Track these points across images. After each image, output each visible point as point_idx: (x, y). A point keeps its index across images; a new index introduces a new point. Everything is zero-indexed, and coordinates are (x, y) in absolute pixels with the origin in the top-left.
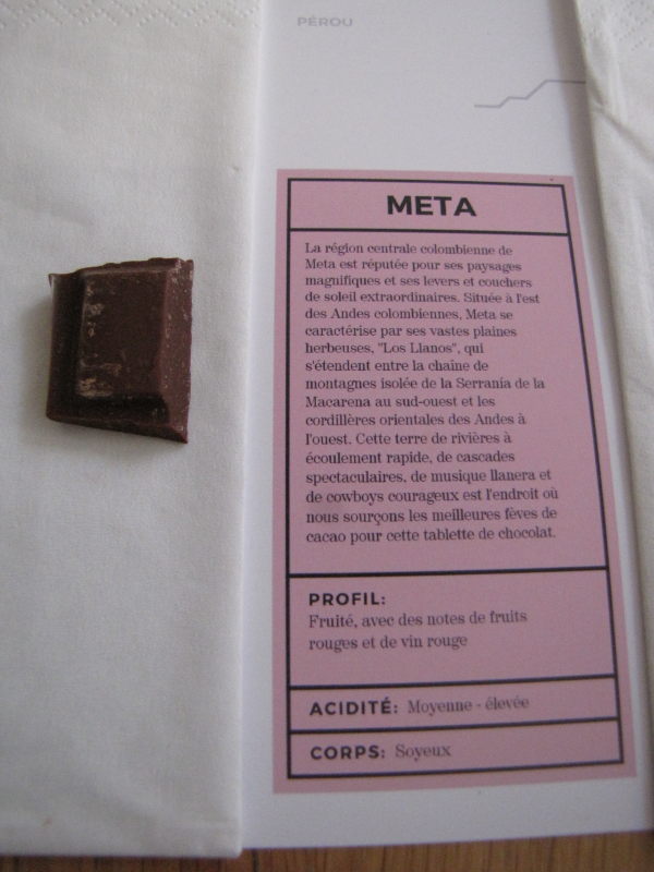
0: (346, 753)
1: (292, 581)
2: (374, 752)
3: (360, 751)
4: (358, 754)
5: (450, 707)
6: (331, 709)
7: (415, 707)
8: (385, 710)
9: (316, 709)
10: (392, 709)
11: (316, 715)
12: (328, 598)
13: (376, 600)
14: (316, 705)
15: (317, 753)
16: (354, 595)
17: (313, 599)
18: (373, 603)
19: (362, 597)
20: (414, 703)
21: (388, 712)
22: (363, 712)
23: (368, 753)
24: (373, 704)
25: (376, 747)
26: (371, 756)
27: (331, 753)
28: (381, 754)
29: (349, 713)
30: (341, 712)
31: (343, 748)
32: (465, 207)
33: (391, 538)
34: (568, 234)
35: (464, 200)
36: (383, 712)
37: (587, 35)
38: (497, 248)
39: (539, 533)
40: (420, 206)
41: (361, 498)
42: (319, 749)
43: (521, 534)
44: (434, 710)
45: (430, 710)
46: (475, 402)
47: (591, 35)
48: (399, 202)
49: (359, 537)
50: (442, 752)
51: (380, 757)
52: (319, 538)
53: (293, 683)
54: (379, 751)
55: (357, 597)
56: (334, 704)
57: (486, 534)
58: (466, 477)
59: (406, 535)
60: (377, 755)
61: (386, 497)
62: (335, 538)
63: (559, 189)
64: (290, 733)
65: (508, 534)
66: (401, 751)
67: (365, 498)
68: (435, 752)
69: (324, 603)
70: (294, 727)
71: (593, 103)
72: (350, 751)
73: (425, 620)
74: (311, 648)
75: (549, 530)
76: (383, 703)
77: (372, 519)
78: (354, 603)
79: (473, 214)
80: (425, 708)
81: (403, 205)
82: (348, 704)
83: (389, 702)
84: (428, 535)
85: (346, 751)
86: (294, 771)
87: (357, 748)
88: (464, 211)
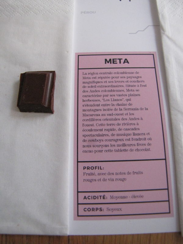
0: (93, 210)
1: (79, 163)
2: (101, 210)
3: (97, 209)
4: (96, 210)
5: (122, 197)
6: (89, 198)
7: (112, 197)
8: (104, 198)
9: (85, 198)
10: (106, 198)
11: (85, 199)
12: (88, 168)
13: (101, 168)
14: (85, 197)
15: (85, 210)
16: (95, 167)
17: (84, 168)
18: (101, 169)
19: (98, 167)
20: (112, 196)
21: (105, 199)
22: (98, 198)
23: (99, 209)
24: (100, 196)
25: (101, 208)
26: (100, 211)
27: (89, 210)
28: (103, 210)
29: (94, 199)
30: (92, 198)
31: (92, 208)
32: (126, 61)
33: (105, 151)
34: (155, 68)
35: (126, 59)
36: (103, 199)
37: (160, 13)
38: (135, 72)
39: (146, 150)
40: (114, 61)
41: (97, 141)
42: (86, 208)
43: (141, 150)
44: (117, 198)
45: (116, 198)
46: (129, 114)
47: (161, 13)
48: (108, 61)
49: (97, 151)
50: (119, 209)
51: (102, 211)
52: (86, 152)
53: (79, 191)
54: (102, 209)
55: (96, 167)
56: (90, 196)
57: (131, 150)
58: (126, 135)
59: (109, 151)
60: (102, 210)
61: (104, 140)
62: (90, 152)
63: (152, 55)
64: (78, 204)
65: (137, 150)
66: (108, 209)
67: (98, 141)
68: (118, 210)
69: (87, 169)
70: (79, 202)
71: (162, 31)
72: (94, 209)
73: (115, 174)
74: (84, 181)
75: (149, 149)
76: (103, 196)
77: (100, 146)
78: (95, 169)
79: (128, 63)
80: (115, 198)
81: (109, 61)
82: (94, 196)
83: (105, 196)
84: (116, 151)
85: (93, 209)
86: (79, 215)
87: (96, 208)
88: (126, 62)
